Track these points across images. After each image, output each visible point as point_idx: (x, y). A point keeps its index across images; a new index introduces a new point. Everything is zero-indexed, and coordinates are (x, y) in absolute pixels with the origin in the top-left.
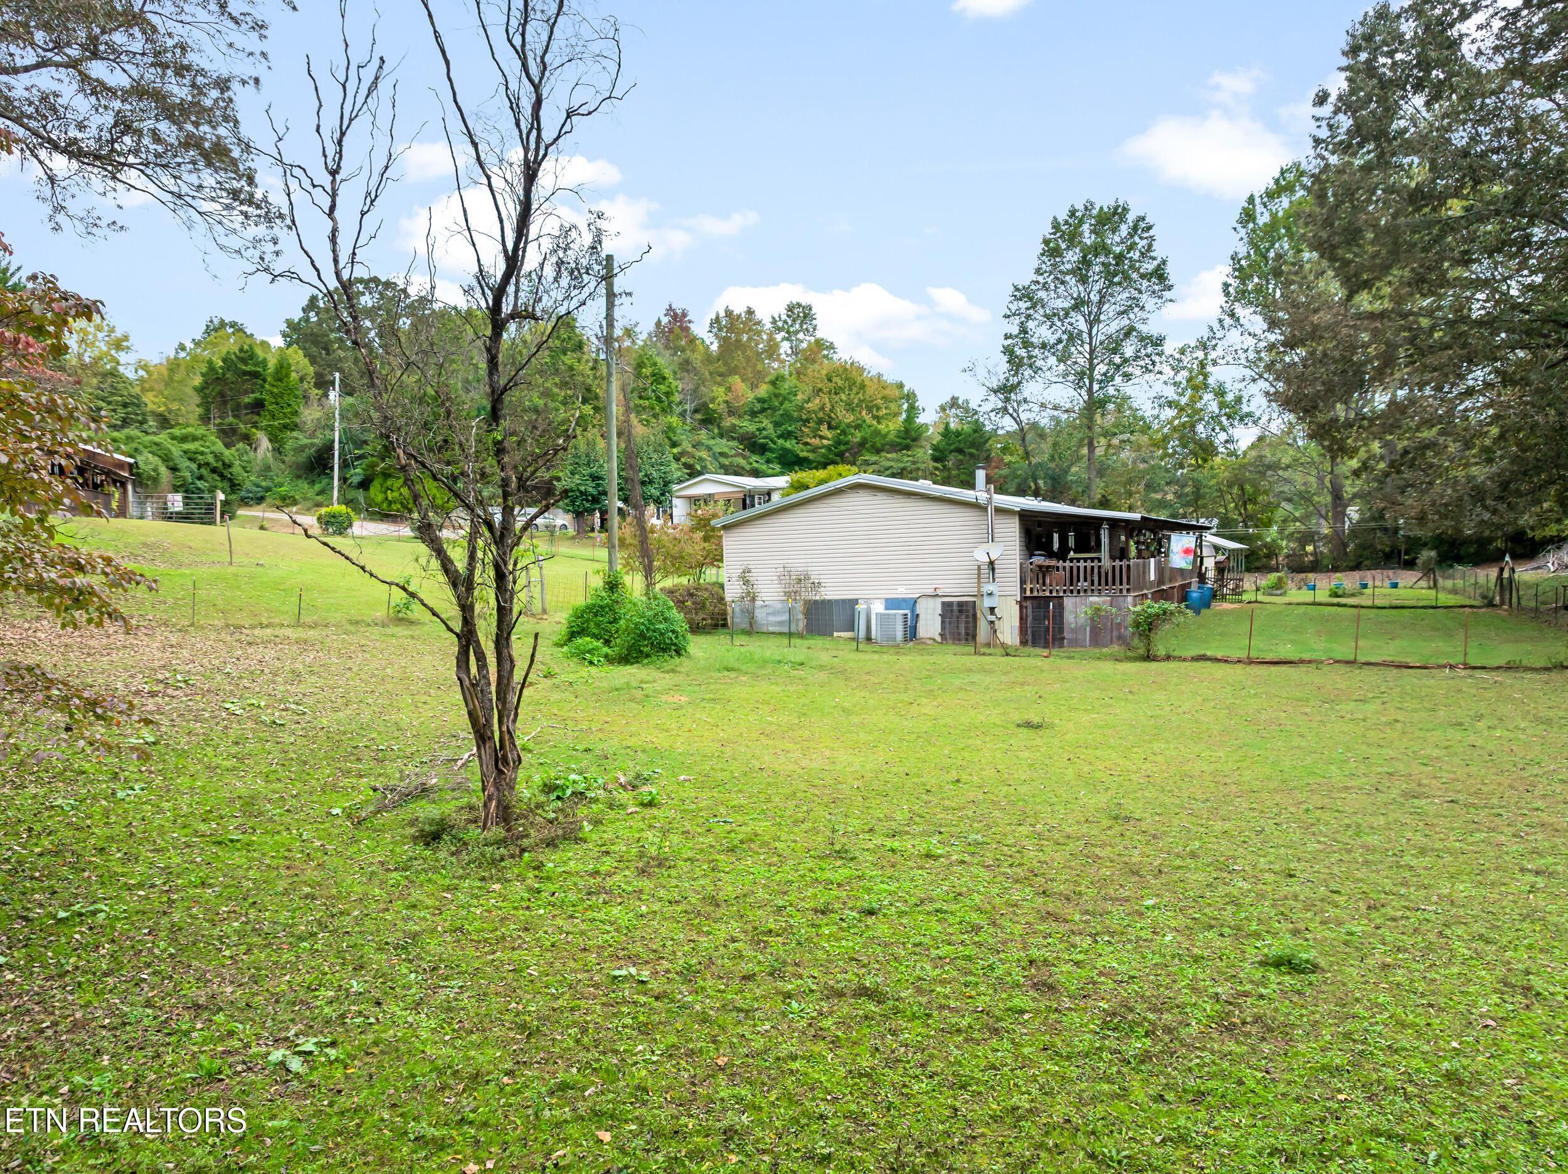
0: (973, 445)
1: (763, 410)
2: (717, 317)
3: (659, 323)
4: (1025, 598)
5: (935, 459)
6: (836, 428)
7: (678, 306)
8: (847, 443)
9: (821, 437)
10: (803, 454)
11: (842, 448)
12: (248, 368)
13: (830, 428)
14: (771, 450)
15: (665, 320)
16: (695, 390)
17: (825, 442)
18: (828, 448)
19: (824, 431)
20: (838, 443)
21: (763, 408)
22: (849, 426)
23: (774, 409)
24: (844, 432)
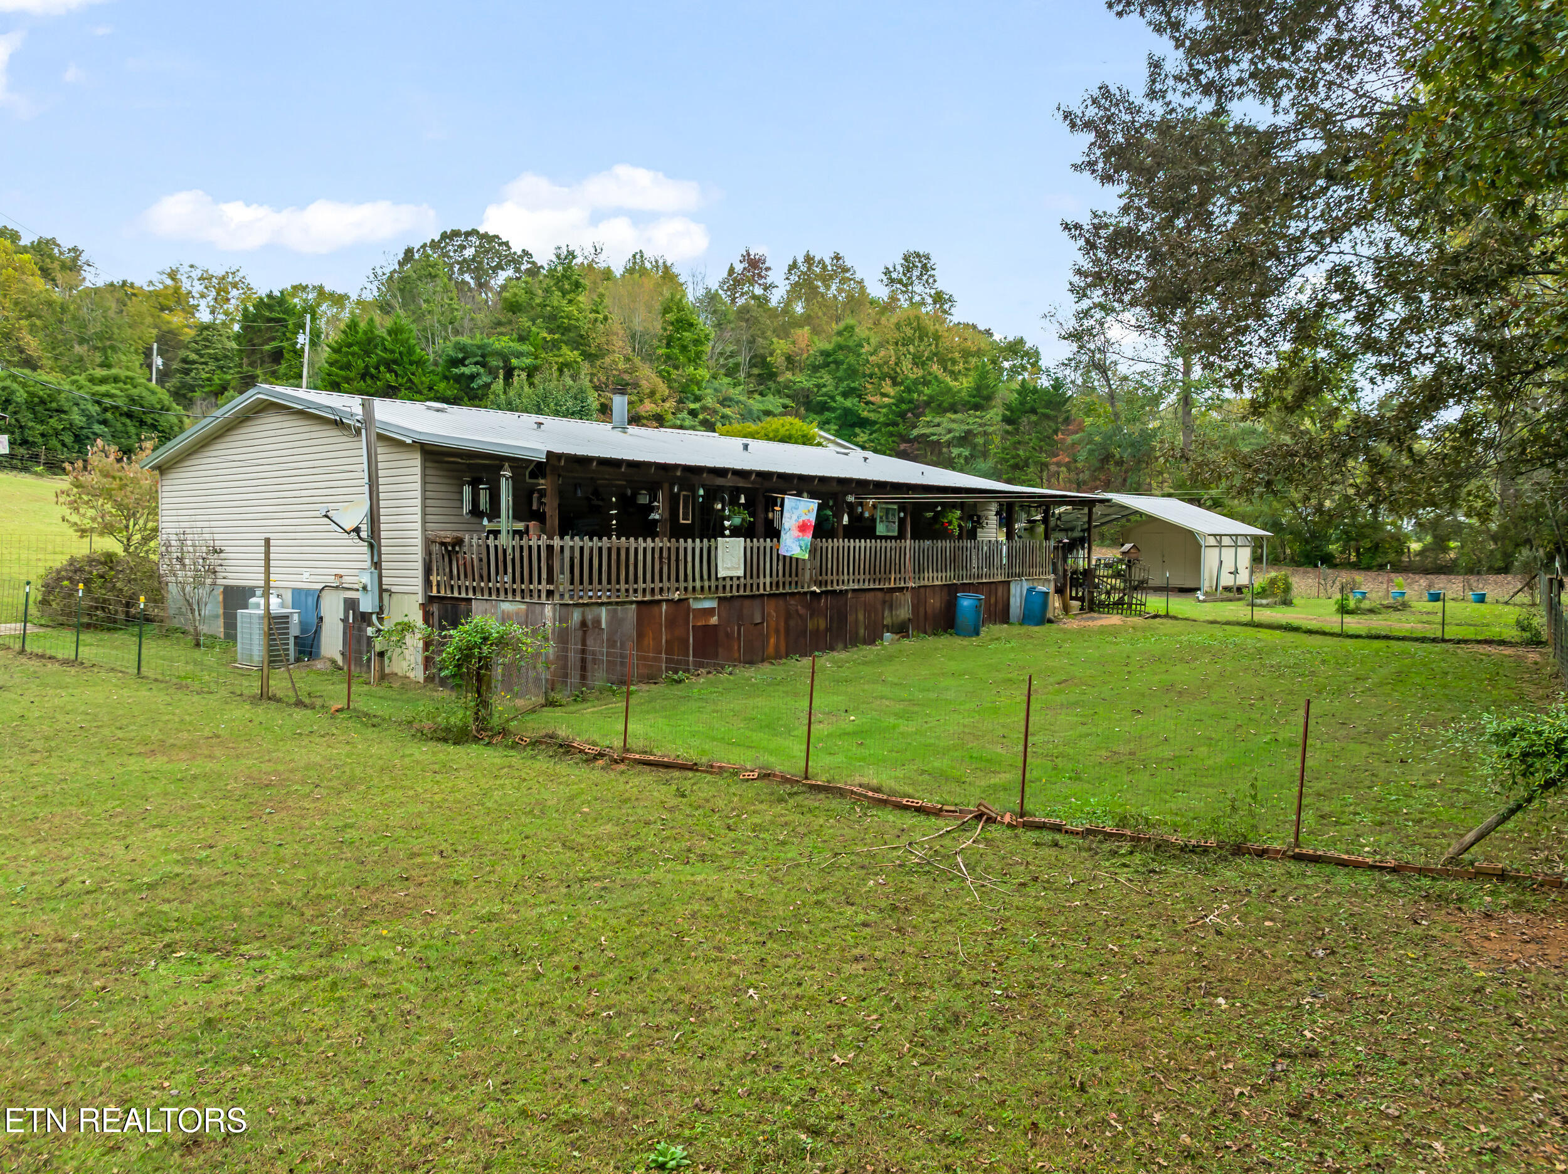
0: (1049, 404)
1: (827, 365)
2: (795, 262)
3: (731, 270)
4: (430, 600)
5: (1007, 420)
6: (901, 384)
7: (756, 251)
8: (911, 401)
9: (884, 395)
10: (865, 414)
11: (904, 407)
12: (274, 315)
13: (895, 383)
14: (833, 410)
15: (739, 267)
16: (752, 341)
17: (886, 400)
18: (889, 406)
19: (887, 387)
20: (901, 400)
21: (828, 361)
22: (916, 382)
23: (838, 363)
24: (909, 390)
